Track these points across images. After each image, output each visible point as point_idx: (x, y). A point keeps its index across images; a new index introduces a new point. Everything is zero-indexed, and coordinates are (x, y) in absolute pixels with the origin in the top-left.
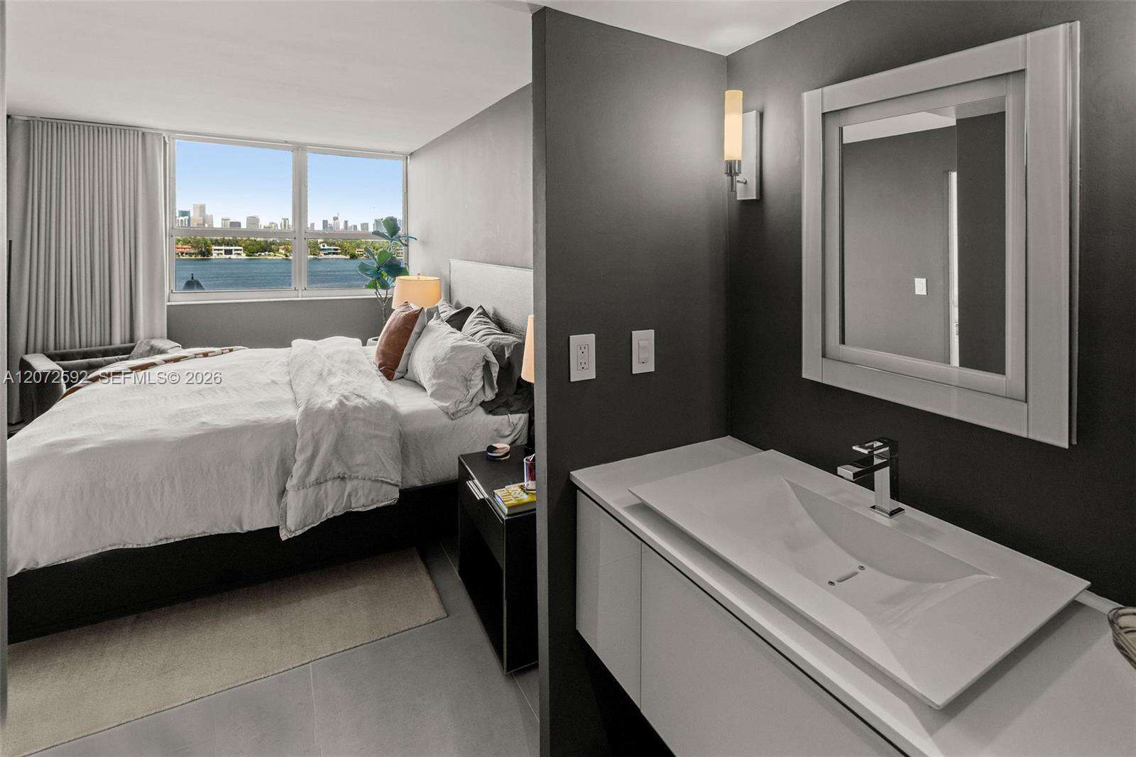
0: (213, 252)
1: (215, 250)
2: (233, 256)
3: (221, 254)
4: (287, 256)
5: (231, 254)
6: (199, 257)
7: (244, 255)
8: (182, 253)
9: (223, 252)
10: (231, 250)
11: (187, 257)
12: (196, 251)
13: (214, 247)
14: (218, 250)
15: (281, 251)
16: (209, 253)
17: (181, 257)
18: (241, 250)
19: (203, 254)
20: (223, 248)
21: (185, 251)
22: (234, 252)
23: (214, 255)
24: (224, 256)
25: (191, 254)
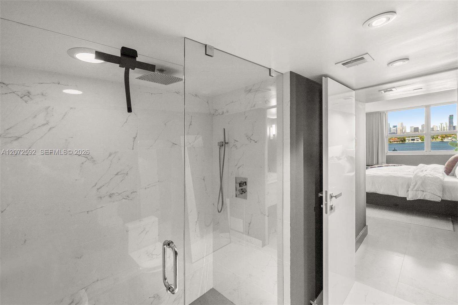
0: (406, 140)
1: (407, 139)
2: (415, 141)
3: (410, 141)
4: (442, 140)
5: (414, 140)
6: (401, 142)
7: (420, 140)
8: (394, 141)
9: (411, 140)
10: (414, 139)
11: (396, 143)
12: (400, 140)
13: (407, 138)
14: (409, 139)
15: (439, 138)
16: (405, 140)
17: (394, 143)
18: (419, 139)
19: (402, 141)
20: (411, 138)
21: (395, 140)
22: (415, 140)
23: (407, 141)
24: (411, 142)
25: (397, 141)
